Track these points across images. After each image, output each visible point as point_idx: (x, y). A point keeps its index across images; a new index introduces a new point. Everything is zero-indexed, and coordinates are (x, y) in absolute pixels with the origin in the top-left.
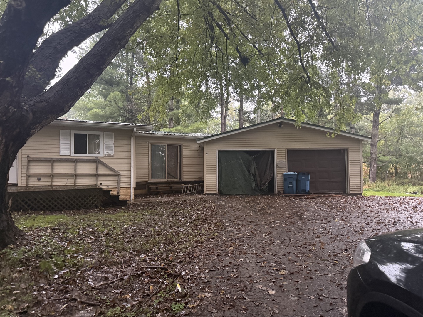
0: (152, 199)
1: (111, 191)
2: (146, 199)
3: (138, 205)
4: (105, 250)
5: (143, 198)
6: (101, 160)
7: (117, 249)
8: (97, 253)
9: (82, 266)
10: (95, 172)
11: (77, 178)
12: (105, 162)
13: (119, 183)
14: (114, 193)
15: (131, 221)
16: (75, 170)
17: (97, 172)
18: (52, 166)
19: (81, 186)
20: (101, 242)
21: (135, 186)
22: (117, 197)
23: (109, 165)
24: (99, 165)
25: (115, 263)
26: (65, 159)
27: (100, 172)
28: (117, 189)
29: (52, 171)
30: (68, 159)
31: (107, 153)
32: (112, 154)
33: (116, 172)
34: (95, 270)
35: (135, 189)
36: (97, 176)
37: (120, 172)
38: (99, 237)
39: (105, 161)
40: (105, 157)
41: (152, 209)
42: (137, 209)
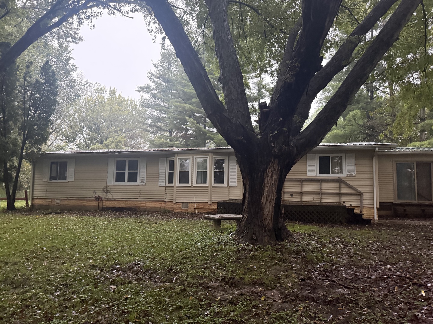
0: (399, 221)
1: (355, 209)
2: (391, 221)
3: (383, 225)
4: (354, 256)
5: (388, 220)
6: (344, 180)
7: (364, 257)
8: (347, 257)
9: (336, 263)
10: (338, 191)
11: (323, 195)
12: (347, 182)
13: (361, 202)
14: (357, 211)
15: (376, 238)
16: (321, 189)
17: (340, 191)
18: (302, 185)
19: (326, 203)
20: (349, 250)
21: (378, 207)
22: (361, 215)
23: (351, 184)
24: (342, 184)
25: (362, 267)
26: (312, 179)
27: (343, 191)
28: (359, 208)
29: (302, 189)
30: (314, 179)
31: (349, 173)
32: (354, 174)
33: (358, 191)
34: (346, 268)
35: (378, 209)
36: (340, 194)
37: (362, 191)
38: (347, 246)
39: (347, 180)
40: (347, 177)
41: (398, 230)
42: (382, 229)
